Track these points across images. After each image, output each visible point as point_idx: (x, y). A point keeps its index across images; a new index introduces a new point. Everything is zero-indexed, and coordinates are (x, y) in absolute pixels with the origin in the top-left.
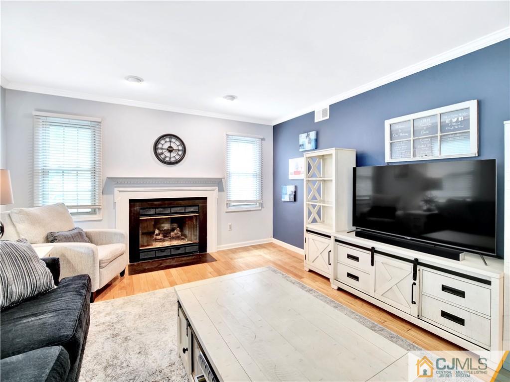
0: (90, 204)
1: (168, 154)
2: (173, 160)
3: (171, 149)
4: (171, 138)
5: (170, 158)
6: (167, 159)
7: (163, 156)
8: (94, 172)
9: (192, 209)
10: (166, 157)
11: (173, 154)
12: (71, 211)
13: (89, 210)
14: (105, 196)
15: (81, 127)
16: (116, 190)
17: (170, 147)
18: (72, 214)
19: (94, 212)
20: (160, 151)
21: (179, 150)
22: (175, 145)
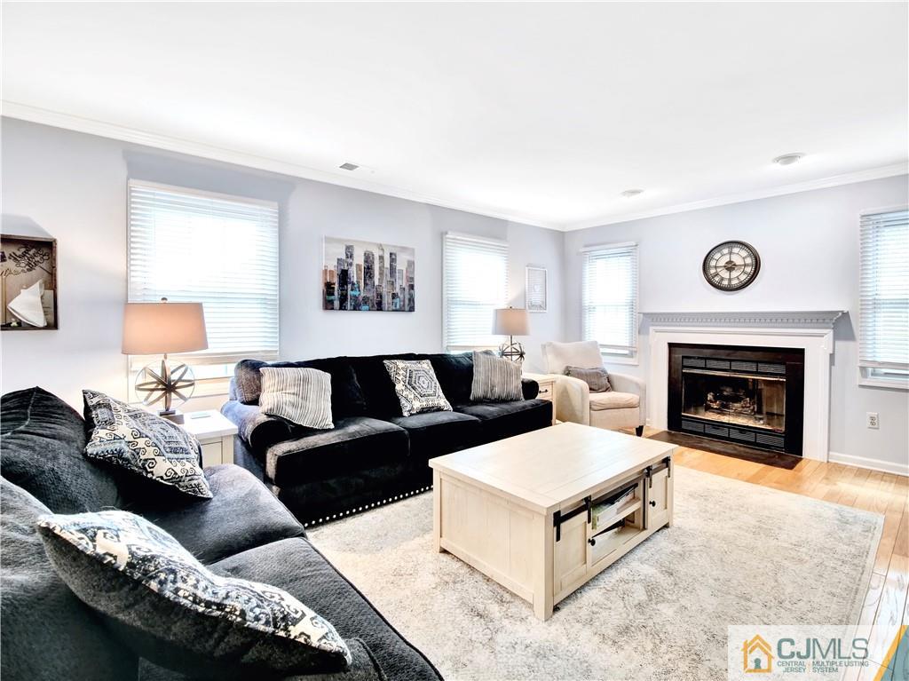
0: (628, 345)
1: (725, 274)
2: (735, 282)
3: (730, 266)
4: (732, 248)
5: (730, 280)
6: (725, 283)
7: (717, 279)
8: (632, 306)
9: (771, 369)
10: (722, 279)
11: (735, 274)
12: (602, 350)
13: (626, 352)
14: (642, 336)
15: (622, 254)
16: (651, 328)
17: (730, 262)
18: (604, 354)
19: (631, 355)
20: (713, 271)
21: (745, 265)
22: (739, 256)
